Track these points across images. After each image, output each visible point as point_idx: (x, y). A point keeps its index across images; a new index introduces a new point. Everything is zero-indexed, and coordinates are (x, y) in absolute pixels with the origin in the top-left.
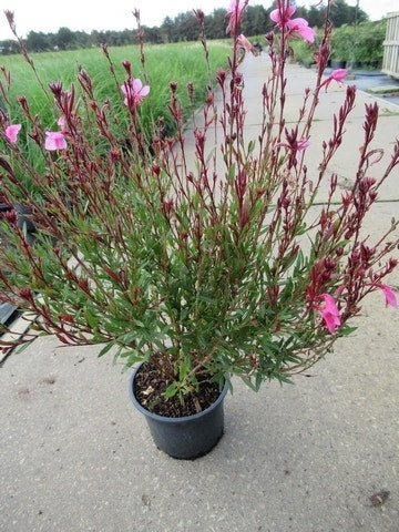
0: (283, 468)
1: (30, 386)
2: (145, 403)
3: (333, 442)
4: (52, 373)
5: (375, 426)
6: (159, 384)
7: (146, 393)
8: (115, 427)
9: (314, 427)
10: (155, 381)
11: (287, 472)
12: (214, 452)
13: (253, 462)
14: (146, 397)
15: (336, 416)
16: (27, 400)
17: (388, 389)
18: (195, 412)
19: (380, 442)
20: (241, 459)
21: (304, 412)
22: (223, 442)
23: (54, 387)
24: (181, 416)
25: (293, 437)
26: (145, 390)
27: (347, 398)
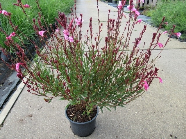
0: (115, 136)
1: (23, 118)
2: (72, 119)
3: (129, 126)
4: (31, 113)
5: (141, 121)
6: (76, 112)
7: (71, 116)
8: (58, 129)
9: (123, 122)
10: (74, 112)
11: (117, 137)
12: (93, 133)
13: (106, 135)
14: (72, 117)
15: (129, 119)
16: (23, 123)
17: (143, 109)
18: (89, 120)
19: (143, 125)
20: (102, 135)
21: (119, 118)
22: (96, 130)
23: (33, 118)
24: (85, 122)
25: (117, 126)
26: (71, 115)
27: (132, 113)
